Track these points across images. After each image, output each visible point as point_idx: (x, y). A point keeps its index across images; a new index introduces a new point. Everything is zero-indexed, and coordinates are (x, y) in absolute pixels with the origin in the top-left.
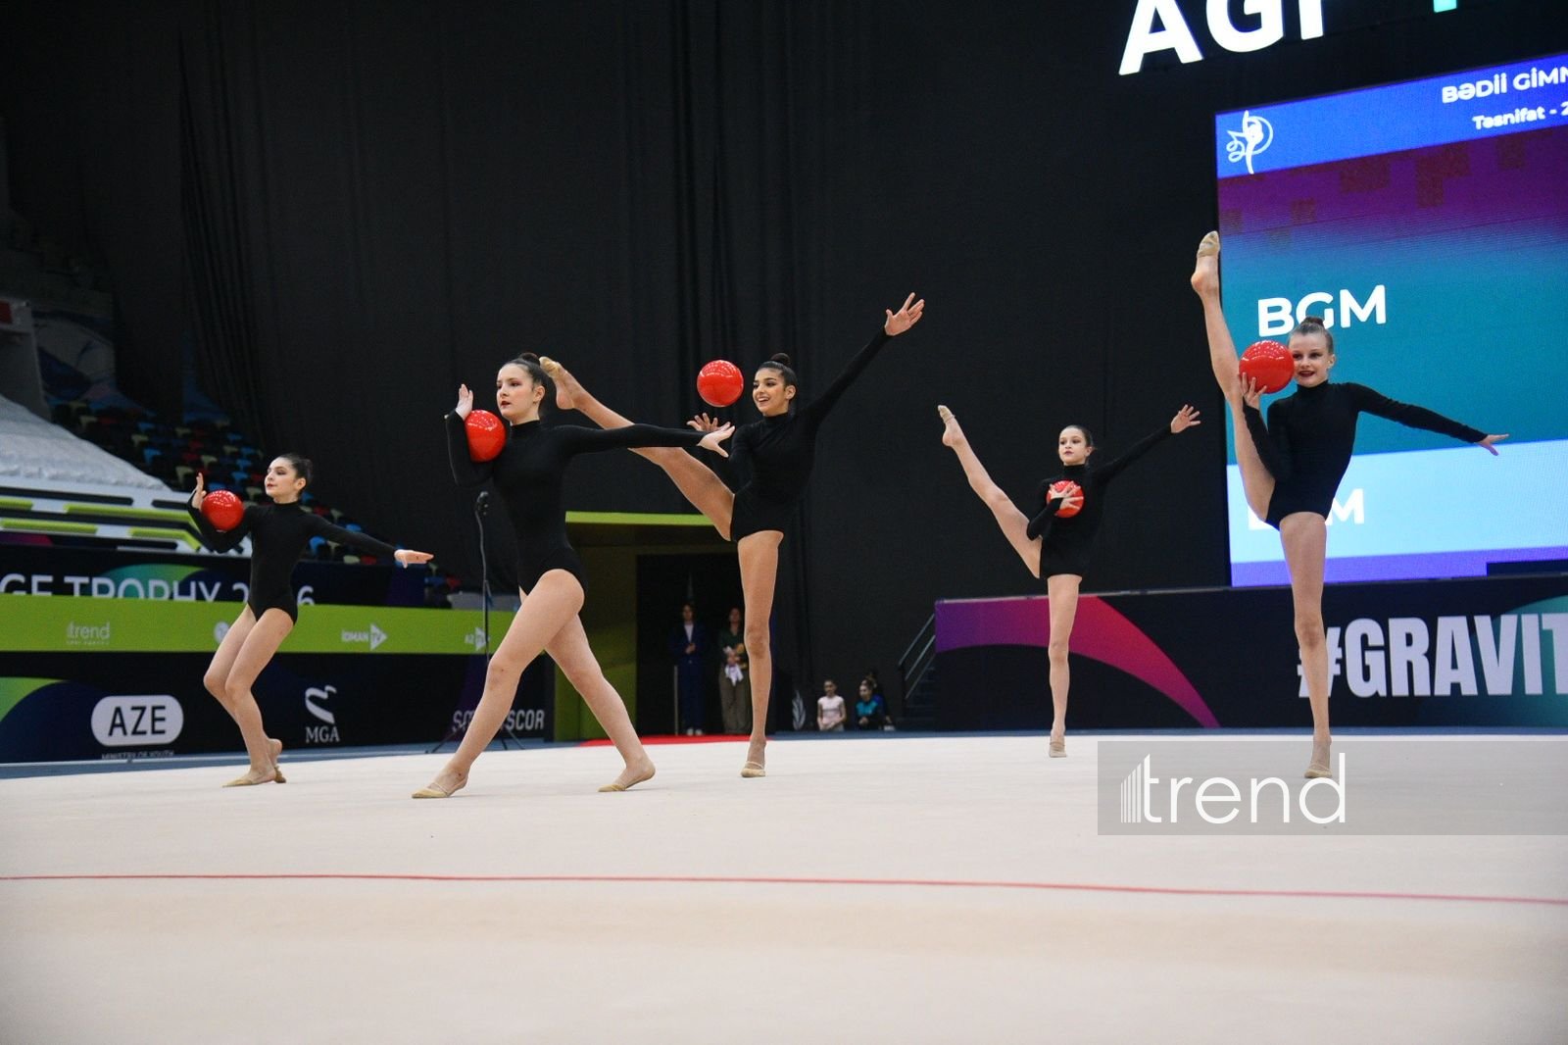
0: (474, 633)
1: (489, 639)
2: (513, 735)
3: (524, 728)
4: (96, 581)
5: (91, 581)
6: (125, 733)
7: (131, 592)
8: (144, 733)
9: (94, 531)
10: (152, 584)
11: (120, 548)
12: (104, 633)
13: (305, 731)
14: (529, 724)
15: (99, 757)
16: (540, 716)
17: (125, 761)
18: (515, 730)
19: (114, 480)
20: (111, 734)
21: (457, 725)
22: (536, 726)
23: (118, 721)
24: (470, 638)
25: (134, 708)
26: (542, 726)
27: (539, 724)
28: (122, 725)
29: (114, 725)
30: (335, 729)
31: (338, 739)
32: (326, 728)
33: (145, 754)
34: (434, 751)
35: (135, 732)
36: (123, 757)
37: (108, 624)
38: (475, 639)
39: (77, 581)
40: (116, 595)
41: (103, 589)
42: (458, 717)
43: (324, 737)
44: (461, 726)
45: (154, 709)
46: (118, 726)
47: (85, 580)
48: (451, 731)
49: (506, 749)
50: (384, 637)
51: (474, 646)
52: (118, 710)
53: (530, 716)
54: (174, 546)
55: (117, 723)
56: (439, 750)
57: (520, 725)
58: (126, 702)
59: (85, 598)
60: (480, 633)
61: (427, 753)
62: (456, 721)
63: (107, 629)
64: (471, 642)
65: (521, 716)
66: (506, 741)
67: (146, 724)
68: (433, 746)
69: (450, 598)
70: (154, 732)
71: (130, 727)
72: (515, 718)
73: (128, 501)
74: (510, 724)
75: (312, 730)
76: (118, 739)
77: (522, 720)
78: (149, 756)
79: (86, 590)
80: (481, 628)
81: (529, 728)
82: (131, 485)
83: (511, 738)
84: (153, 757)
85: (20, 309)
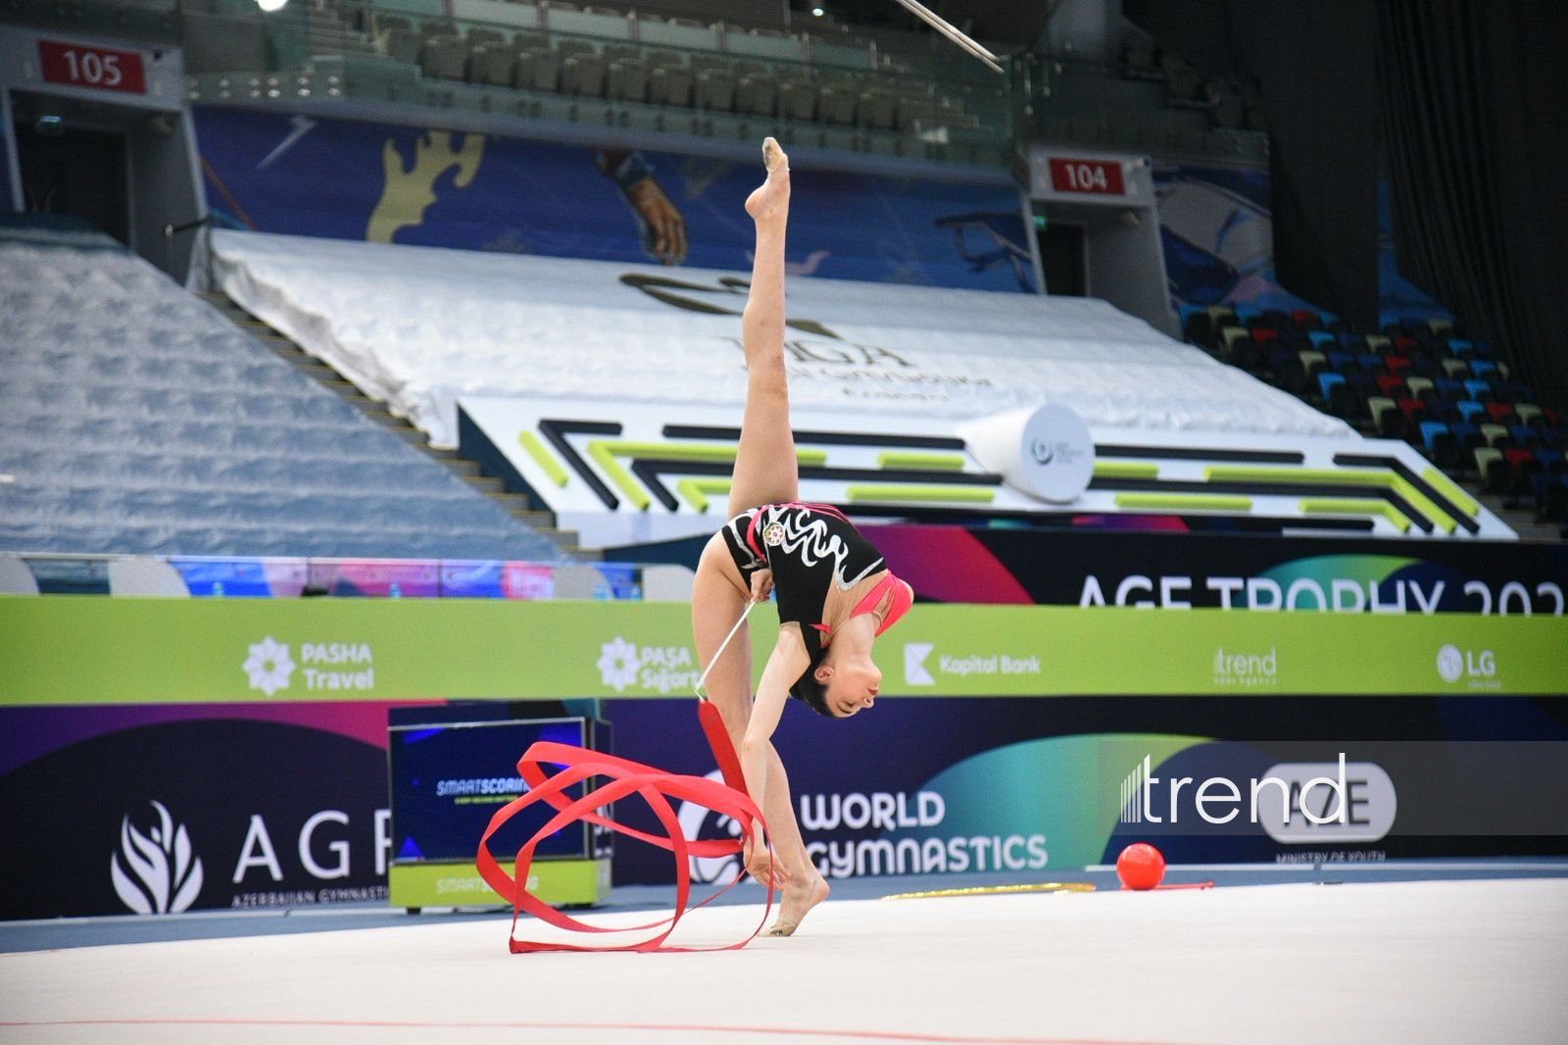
4: (1255, 585)
5: (1245, 583)
7: (1305, 601)
9: (1247, 507)
10: (1338, 586)
11: (1288, 532)
12: (1269, 665)
15: (1272, 860)
17: (1309, 867)
19: (1274, 426)
33: (1340, 857)
36: (1307, 861)
37: (1274, 652)
39: (1225, 585)
40: (1284, 606)
41: (1264, 597)
47: (1238, 583)
54: (1368, 525)
59: (1239, 612)
63: (1273, 660)
73: (1296, 458)
78: (1346, 859)
79: (1239, 598)
82: (1300, 432)
84: (1353, 862)
85: (1136, 171)
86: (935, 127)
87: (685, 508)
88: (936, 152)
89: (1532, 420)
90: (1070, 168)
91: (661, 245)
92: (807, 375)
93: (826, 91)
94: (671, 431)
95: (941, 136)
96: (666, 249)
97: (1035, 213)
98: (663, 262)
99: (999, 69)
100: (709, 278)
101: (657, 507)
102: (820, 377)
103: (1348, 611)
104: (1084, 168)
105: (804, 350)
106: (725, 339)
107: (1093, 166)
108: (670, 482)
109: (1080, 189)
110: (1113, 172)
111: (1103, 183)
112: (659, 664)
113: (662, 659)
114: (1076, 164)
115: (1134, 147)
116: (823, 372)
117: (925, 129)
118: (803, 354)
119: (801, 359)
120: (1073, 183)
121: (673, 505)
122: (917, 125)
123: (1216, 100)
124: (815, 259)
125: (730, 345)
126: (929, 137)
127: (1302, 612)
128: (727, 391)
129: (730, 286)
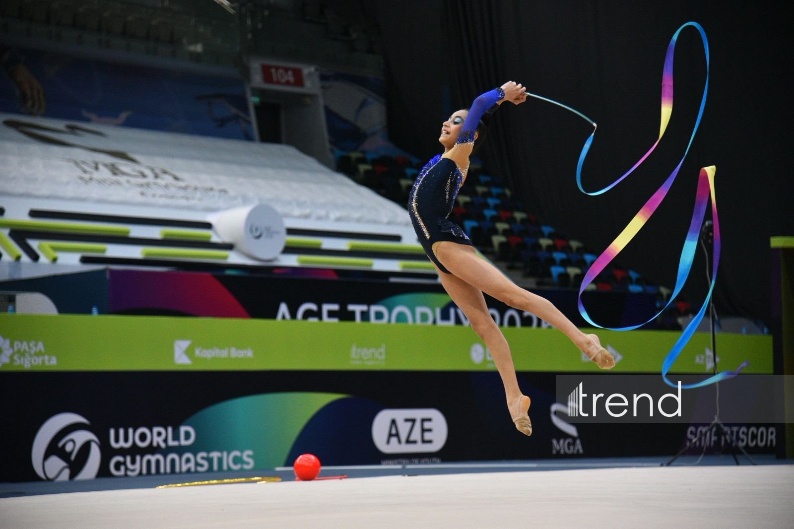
0: (704, 353)
1: (717, 360)
2: (743, 451)
3: (757, 444)
4: (374, 309)
5: (369, 308)
6: (400, 442)
7: (401, 318)
8: (415, 442)
9: (371, 265)
10: (419, 310)
11: (393, 280)
12: (381, 354)
13: (551, 443)
14: (762, 440)
15: (379, 463)
16: (772, 433)
17: (399, 467)
18: (747, 446)
19: (386, 220)
20: (388, 442)
21: (691, 440)
22: (769, 443)
23: (394, 431)
24: (700, 359)
25: (407, 420)
26: (774, 443)
27: (772, 441)
28: (397, 435)
29: (390, 435)
30: (578, 442)
31: (581, 451)
32: (569, 440)
33: (416, 461)
34: (669, 465)
35: (408, 441)
36: (399, 463)
37: (383, 346)
38: (705, 360)
39: (357, 309)
40: (389, 321)
41: (379, 316)
42: (692, 433)
43: (569, 449)
44: (694, 440)
45: (423, 420)
46: (394, 435)
47: (364, 308)
48: (686, 446)
49: (738, 464)
50: (619, 358)
51: (705, 365)
52: (393, 422)
53: (762, 433)
55: (393, 434)
56: (673, 463)
57: (752, 441)
58: (400, 415)
59: (365, 324)
60: (709, 353)
61: (662, 465)
62: (689, 435)
63: (382, 350)
64: (702, 362)
65: (753, 433)
66: (738, 457)
67: (416, 435)
68: (669, 459)
69: (680, 320)
70: (424, 441)
71: (403, 437)
72: (747, 435)
73: (397, 238)
74: (743, 441)
75: (558, 442)
76: (394, 447)
77: (754, 437)
78: (420, 463)
79: (365, 316)
80: (709, 348)
81: (762, 444)
82: (399, 224)
83: (740, 453)
84: (423, 464)
85: (310, 74)
86: (196, 42)
87: (43, 259)
88: (196, 57)
89: (523, 221)
90: (273, 70)
91: (29, 103)
92: (118, 183)
93: (130, 18)
94: (34, 214)
95: (199, 48)
96: (33, 106)
97: (254, 95)
98: (31, 114)
99: (232, 11)
100: (60, 124)
101: (25, 259)
102: (127, 185)
103: (424, 324)
104: (281, 71)
105: (117, 169)
106: (69, 160)
107: (286, 70)
108: (34, 244)
109: (278, 83)
110: (298, 74)
111: (291, 79)
112: (25, 351)
113: (27, 348)
114: (277, 68)
115: (310, 60)
116: (128, 182)
117: (190, 43)
118: (116, 172)
119: (115, 174)
120: (275, 79)
121: (35, 257)
122: (185, 41)
123: (354, 36)
124: (124, 116)
125: (72, 164)
126: (192, 48)
127: (399, 324)
128: (70, 191)
129: (72, 129)
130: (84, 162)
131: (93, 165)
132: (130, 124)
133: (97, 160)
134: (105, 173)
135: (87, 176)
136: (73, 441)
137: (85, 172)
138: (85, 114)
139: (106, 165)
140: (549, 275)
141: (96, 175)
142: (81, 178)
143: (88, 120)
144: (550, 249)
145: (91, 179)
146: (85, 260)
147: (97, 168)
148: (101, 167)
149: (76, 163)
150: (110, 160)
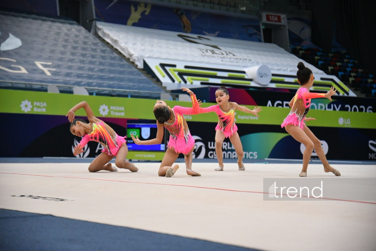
10: (319, 105)
13: (368, 155)
32: (375, 154)
35: (313, 152)
43: (375, 157)
85: (284, 18)
86: (243, 7)
87: (188, 83)
88: (243, 12)
89: (361, 72)
90: (270, 16)
91: (186, 29)
92: (214, 57)
94: (186, 67)
95: (244, 9)
96: (187, 29)
97: (263, 25)
98: (186, 32)
100: (195, 36)
101: (183, 82)
102: (217, 57)
103: (321, 110)
106: (198, 48)
107: (275, 16)
108: (185, 77)
109: (272, 21)
110: (279, 18)
111: (277, 20)
114: (272, 16)
115: (283, 13)
117: (241, 7)
118: (214, 53)
119: (213, 53)
120: (271, 19)
121: (185, 82)
122: (239, 6)
124: (217, 33)
125: (199, 50)
126: (242, 9)
127: (312, 110)
128: (198, 59)
129: (200, 37)
130: (203, 49)
131: (206, 50)
132: (218, 36)
133: (207, 49)
134: (210, 53)
135: (203, 54)
136: (196, 145)
137: (203, 53)
138: (204, 32)
139: (210, 50)
140: (371, 93)
141: (207, 54)
142: (202, 55)
143: (205, 35)
144: (372, 83)
145: (205, 55)
146: (202, 83)
147: (207, 51)
148: (209, 51)
149: (200, 50)
150: (212, 48)
